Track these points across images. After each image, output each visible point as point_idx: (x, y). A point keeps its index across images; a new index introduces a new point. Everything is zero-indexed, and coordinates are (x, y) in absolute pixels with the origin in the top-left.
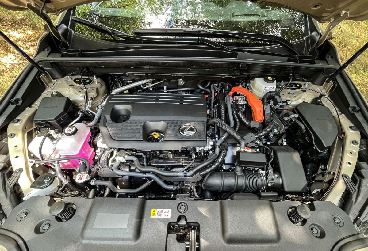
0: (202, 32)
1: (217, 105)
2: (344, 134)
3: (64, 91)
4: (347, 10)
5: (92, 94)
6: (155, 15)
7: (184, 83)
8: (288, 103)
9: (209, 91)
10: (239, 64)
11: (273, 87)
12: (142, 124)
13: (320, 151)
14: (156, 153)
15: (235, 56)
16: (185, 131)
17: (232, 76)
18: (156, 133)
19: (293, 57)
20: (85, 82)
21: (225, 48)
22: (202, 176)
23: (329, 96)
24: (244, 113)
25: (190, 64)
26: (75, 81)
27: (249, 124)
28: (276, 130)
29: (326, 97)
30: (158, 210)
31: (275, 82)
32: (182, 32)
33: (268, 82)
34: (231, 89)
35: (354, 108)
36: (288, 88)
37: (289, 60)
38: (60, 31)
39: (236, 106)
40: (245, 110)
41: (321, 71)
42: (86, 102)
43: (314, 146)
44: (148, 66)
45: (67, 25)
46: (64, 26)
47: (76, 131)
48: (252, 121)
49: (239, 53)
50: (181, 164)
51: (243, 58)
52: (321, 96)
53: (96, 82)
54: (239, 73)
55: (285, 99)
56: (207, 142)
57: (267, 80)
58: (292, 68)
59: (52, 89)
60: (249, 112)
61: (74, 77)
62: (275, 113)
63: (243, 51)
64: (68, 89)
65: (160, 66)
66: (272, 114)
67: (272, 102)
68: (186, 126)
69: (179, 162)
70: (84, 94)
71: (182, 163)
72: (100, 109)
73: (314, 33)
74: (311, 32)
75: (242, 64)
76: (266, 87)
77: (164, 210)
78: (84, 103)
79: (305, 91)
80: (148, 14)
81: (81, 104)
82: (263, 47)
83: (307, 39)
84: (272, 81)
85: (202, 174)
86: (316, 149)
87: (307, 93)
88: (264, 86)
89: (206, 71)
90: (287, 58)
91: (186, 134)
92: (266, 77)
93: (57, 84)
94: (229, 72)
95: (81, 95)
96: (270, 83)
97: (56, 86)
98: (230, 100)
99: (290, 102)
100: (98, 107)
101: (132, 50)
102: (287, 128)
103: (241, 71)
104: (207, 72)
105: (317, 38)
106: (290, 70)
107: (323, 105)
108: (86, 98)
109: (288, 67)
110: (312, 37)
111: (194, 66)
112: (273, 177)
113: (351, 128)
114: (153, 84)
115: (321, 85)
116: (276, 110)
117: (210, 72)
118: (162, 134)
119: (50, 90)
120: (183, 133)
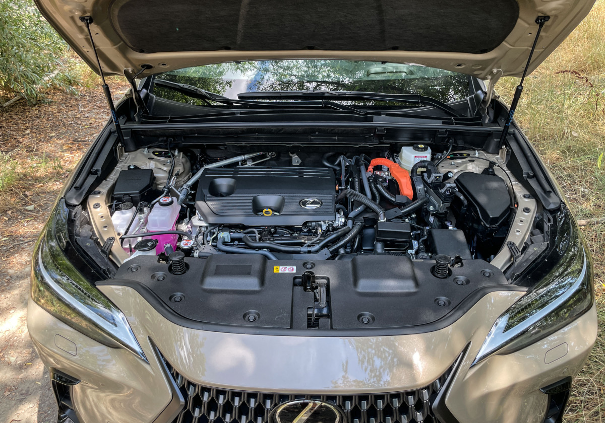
0: (326, 95)
1: (350, 180)
2: (517, 204)
3: (142, 165)
4: (500, 67)
5: (179, 169)
6: (240, 71)
7: (300, 161)
8: (449, 176)
9: (338, 168)
10: (375, 128)
11: (426, 157)
12: (252, 198)
13: (488, 226)
14: (270, 231)
15: (371, 120)
16: (308, 204)
17: (369, 144)
18: (269, 210)
19: (450, 119)
20: (166, 155)
21: (357, 111)
22: (331, 252)
23: (507, 166)
24: (388, 189)
25: (312, 131)
26: (154, 153)
27: (394, 199)
28: (431, 207)
29: (497, 165)
30: (281, 267)
31: (429, 150)
32: (300, 95)
33: (418, 151)
34: (369, 162)
35: (528, 174)
36: (449, 158)
37: (444, 123)
38: (142, 95)
39: (375, 180)
40: (389, 184)
41: (489, 135)
42: (169, 179)
43: (482, 221)
44: (257, 134)
45: (147, 90)
46: (145, 91)
47: (172, 203)
48: (397, 195)
49: (375, 117)
50: (303, 241)
51: (381, 121)
52: (492, 164)
53: (180, 157)
54: (378, 141)
55: (445, 171)
56: (337, 217)
57: (417, 149)
58: (446, 131)
59: (126, 163)
60: (394, 187)
61: (152, 150)
62: (431, 188)
63: (379, 114)
64: (147, 162)
65: (273, 133)
66: (425, 189)
67: (426, 175)
68: (308, 200)
69: (301, 239)
70: (170, 168)
71: (305, 240)
72: (185, 189)
73: (479, 92)
74: (477, 91)
75: (379, 128)
76: (415, 157)
77: (288, 267)
78: (166, 181)
79: (473, 161)
80: (227, 71)
81: (162, 181)
82: (408, 109)
83: (471, 99)
84: (425, 149)
85: (331, 250)
86: (484, 224)
87: (475, 162)
88: (413, 156)
89: (333, 139)
90: (441, 121)
91: (309, 207)
92: (415, 145)
93: (129, 158)
94: (365, 140)
95: (165, 169)
96: (422, 151)
97: (128, 160)
98: (365, 175)
99: (451, 174)
100: (182, 187)
101: (237, 115)
102: (448, 204)
103: (380, 137)
104: (335, 140)
105: (482, 96)
106: (443, 134)
107: (495, 175)
108: (171, 174)
109: (440, 130)
110: (477, 97)
111: (317, 133)
112: (426, 255)
113: (525, 196)
114: (253, 162)
115: (498, 154)
116: (432, 183)
117: (338, 140)
118: (275, 213)
119: (124, 164)
120: (305, 206)
